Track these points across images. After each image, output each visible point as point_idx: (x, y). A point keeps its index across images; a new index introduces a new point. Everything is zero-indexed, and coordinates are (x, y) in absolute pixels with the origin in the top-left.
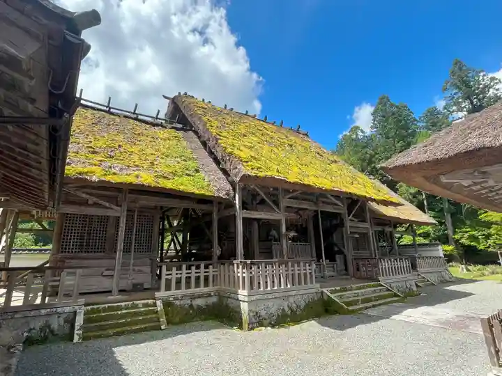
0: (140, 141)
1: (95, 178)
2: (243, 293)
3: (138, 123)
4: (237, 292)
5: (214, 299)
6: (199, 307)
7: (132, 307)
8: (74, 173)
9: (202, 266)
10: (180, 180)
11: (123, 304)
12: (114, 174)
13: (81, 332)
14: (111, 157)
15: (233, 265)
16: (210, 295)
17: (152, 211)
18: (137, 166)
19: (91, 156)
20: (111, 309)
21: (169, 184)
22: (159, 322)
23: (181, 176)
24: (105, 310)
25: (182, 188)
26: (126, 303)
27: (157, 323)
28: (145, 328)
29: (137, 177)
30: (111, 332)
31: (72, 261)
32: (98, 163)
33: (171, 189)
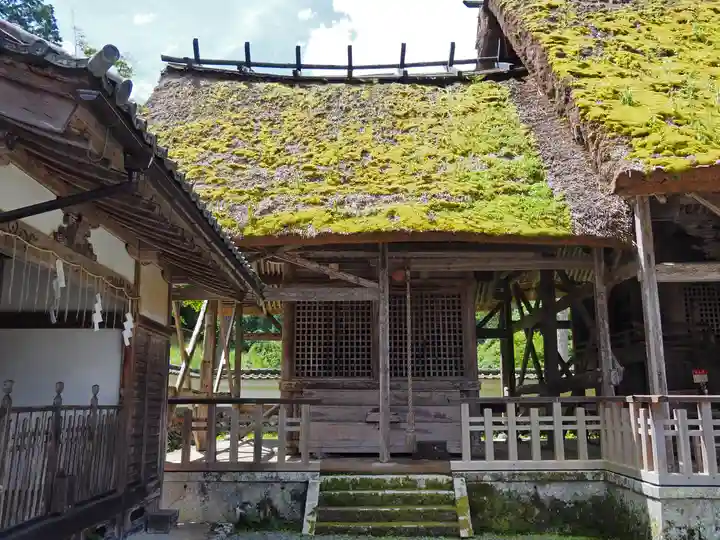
0: (407, 131)
1: (311, 232)
2: (651, 478)
3: (408, 88)
4: (638, 473)
5: (594, 489)
6: (556, 503)
7: (405, 487)
8: (277, 227)
9: (557, 407)
10: (490, 206)
11: (388, 478)
12: (348, 216)
13: (314, 519)
14: (347, 181)
15: (627, 405)
16: (581, 478)
17: (458, 283)
18: (395, 190)
19: (310, 185)
20: (366, 484)
21: (457, 222)
22: (457, 520)
23: (492, 197)
24: (355, 485)
25: (488, 226)
26: (395, 477)
27: (454, 524)
28: (428, 529)
29: (391, 215)
30: (364, 526)
31: (314, 391)
32: (319, 198)
33: (462, 233)
